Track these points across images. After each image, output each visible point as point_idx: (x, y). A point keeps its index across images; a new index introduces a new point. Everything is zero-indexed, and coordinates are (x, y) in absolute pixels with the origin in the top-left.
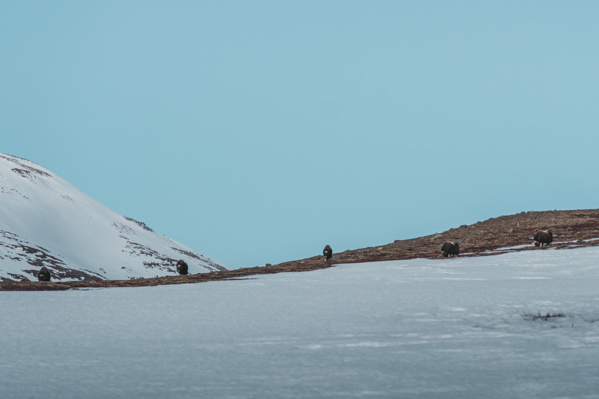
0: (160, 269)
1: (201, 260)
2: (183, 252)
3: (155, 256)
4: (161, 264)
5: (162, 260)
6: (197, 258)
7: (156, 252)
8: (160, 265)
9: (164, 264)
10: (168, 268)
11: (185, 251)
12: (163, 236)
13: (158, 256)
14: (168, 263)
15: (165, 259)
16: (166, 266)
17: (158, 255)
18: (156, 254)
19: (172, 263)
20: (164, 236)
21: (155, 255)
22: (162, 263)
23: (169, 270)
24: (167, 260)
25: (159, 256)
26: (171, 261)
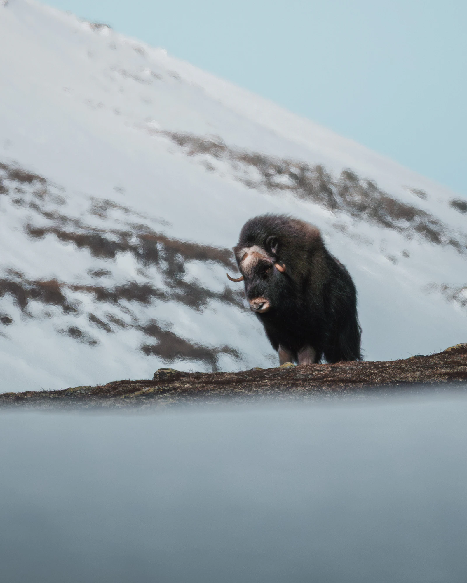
0: (75, 332)
1: (454, 243)
2: (280, 171)
3: (24, 212)
4: (76, 288)
5: (86, 252)
6: (422, 228)
7: (28, 178)
8: (71, 296)
9: (106, 283)
10: (143, 322)
11: (303, 169)
12: (86, 27)
13: (48, 215)
14: (141, 280)
15: (113, 238)
16: (124, 302)
17: (50, 207)
18: (28, 197)
19: (187, 278)
20: (97, 26)
21: (18, 202)
22: (90, 281)
23: (152, 341)
24: (134, 249)
25: (63, 211)
26: (169, 259)
